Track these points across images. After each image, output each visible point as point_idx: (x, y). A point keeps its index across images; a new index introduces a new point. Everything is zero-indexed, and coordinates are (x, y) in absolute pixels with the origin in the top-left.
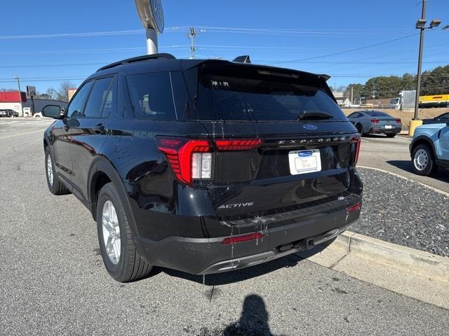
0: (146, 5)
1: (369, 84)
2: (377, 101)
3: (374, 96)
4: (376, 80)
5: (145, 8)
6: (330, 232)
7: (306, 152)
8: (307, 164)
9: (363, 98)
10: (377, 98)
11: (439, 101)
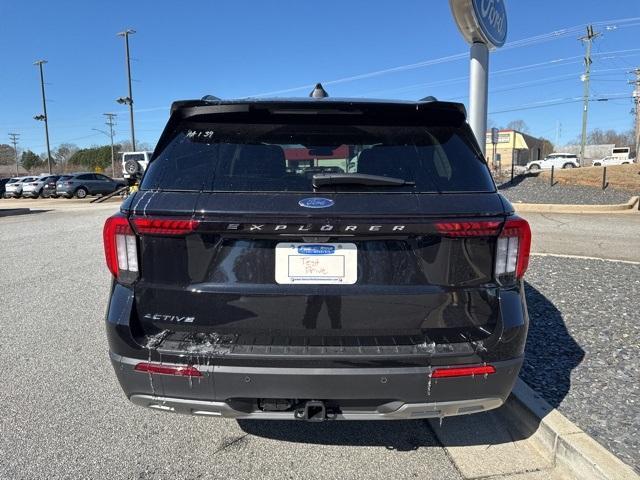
0: (468, 10)
5: (466, 16)
6: (388, 405)
7: (319, 247)
8: (318, 268)
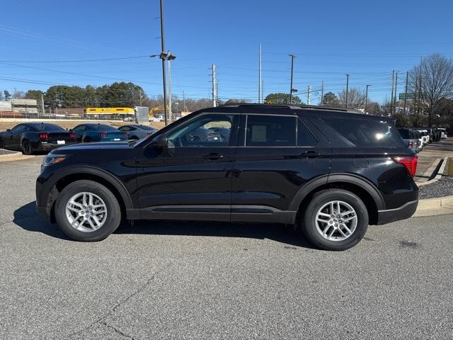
1: (52, 92)
2: (64, 110)
3: (60, 105)
4: (59, 88)
9: (47, 106)
10: (63, 107)
11: (120, 113)
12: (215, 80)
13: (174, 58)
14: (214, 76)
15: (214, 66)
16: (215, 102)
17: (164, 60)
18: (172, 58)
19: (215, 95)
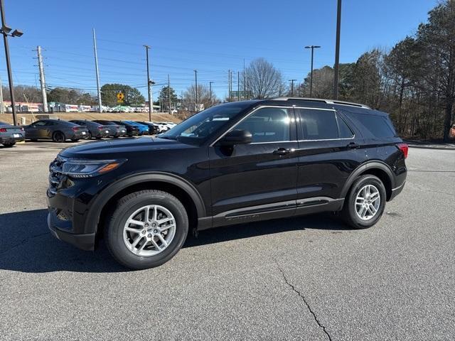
12: (41, 64)
13: (20, 34)
14: (41, 60)
15: (40, 49)
16: (44, 90)
17: (5, 35)
18: (16, 34)
19: (43, 81)
